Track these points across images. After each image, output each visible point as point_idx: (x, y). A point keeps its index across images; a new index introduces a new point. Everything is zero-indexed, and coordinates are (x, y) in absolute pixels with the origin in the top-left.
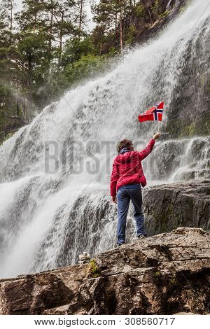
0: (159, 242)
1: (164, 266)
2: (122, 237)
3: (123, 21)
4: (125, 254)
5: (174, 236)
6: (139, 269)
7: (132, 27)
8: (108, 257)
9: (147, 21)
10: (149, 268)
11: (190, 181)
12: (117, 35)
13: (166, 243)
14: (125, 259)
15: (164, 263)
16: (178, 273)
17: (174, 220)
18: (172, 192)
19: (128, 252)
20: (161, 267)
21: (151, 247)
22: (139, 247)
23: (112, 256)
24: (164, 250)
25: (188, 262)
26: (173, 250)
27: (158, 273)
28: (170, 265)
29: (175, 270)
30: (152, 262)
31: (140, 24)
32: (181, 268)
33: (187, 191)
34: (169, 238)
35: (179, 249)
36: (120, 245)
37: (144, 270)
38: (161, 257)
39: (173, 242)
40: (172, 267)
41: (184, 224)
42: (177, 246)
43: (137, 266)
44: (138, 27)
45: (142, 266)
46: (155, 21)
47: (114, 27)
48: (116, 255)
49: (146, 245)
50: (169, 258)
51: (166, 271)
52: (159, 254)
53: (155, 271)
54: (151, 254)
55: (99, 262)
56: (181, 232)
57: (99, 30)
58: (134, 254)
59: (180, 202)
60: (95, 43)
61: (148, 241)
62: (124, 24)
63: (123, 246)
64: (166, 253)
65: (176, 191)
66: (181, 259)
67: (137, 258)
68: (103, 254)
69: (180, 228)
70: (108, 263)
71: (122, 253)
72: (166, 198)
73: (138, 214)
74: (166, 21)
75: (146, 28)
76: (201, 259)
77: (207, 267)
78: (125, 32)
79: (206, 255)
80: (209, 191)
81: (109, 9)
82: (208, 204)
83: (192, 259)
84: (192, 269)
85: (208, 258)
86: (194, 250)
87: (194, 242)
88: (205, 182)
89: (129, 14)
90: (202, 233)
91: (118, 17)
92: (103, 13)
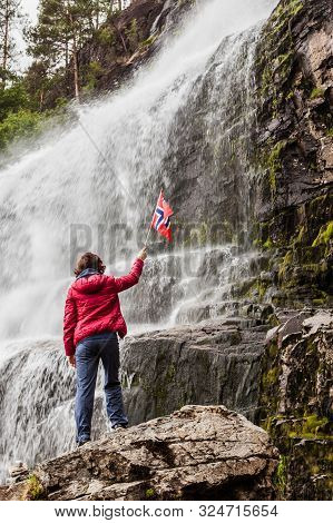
0: (151, 435)
1: (161, 477)
2: (85, 429)
3: (77, 54)
4: (91, 460)
5: (175, 422)
6: (116, 487)
7: (94, 63)
8: (60, 468)
9: (120, 53)
10: (134, 484)
11: (203, 324)
12: (70, 77)
13: (163, 436)
14: (91, 470)
15: (160, 472)
16: (185, 489)
17: (178, 393)
18: (172, 343)
19: (96, 456)
20: (156, 479)
21: (137, 445)
22: (115, 445)
23: (68, 466)
24: (160, 448)
25: (202, 467)
26: (176, 447)
27: (150, 491)
28: (171, 474)
29: (179, 484)
30: (140, 472)
31: (107, 58)
32: (190, 478)
33: (198, 340)
34: (168, 426)
35: (186, 445)
36: (81, 444)
37: (126, 486)
38: (156, 462)
39: (175, 434)
40: (174, 479)
41: (195, 401)
42: (183, 440)
43: (114, 481)
44: (104, 64)
45: (122, 481)
46: (132, 53)
47: (63, 64)
48: (75, 462)
49: (128, 442)
50: (170, 461)
51: (164, 486)
52: (151, 456)
53: (146, 486)
54: (137, 457)
55: (45, 477)
56: (189, 415)
57: (38, 70)
58: (107, 459)
59: (187, 361)
60: (32, 91)
61: (132, 434)
62: (81, 58)
63: (87, 446)
64: (164, 454)
65: (180, 340)
66: (190, 462)
67: (112, 467)
68: (51, 464)
69: (186, 408)
70: (60, 479)
71: (86, 458)
72: (162, 354)
73: (113, 385)
74: (151, 52)
75: (119, 65)
76: (224, 460)
77: (235, 473)
78: (83, 73)
79: (232, 453)
80: (235, 340)
81: (54, 34)
82: (235, 361)
83: (209, 461)
84: (211, 480)
85: (237, 459)
86: (211, 445)
87: (211, 432)
88: (228, 323)
89: (89, 42)
90: (225, 414)
91: (70, 47)
92: (44, 41)
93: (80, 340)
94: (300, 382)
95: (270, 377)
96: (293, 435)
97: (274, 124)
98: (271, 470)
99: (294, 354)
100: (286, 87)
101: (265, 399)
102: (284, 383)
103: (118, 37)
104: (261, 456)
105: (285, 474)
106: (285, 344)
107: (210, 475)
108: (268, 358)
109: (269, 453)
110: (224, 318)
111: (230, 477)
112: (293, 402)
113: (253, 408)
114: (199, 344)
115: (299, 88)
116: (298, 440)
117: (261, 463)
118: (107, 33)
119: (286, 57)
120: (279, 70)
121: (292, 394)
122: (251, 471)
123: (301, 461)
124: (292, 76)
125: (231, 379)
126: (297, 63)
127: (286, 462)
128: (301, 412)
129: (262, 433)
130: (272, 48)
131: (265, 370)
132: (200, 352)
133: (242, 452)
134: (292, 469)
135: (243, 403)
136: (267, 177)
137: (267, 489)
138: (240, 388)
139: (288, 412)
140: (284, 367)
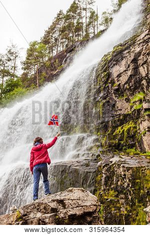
0: (58, 198)
1: (61, 212)
2: (36, 195)
4: (38, 206)
5: (66, 193)
6: (46, 215)
7: (44, 73)
8: (27, 208)
9: (52, 70)
10: (52, 214)
11: (77, 160)
12: (35, 78)
13: (62, 198)
14: (38, 209)
15: (61, 210)
16: (69, 216)
17: (68, 183)
18: (66, 166)
19: (39, 204)
20: (59, 213)
21: (54, 201)
22: (46, 201)
23: (30, 208)
24: (61, 202)
25: (75, 209)
26: (66, 202)
27: (57, 217)
28: (65, 211)
29: (67, 214)
30: (54, 210)
31: (48, 71)
32: (71, 213)
33: (75, 165)
34: (64, 195)
36: (35, 200)
37: (49, 215)
38: (60, 207)
39: (66, 197)
40: (66, 213)
41: (74, 186)
42: (69, 200)
43: (45, 213)
44: (47, 73)
45: (48, 213)
46: (56, 70)
47: (33, 73)
48: (32, 206)
49: (50, 200)
50: (64, 206)
51: (62, 215)
52: (58, 205)
53: (56, 215)
54: (53, 205)
55: (22, 212)
56: (71, 191)
57: (25, 75)
58: (43, 205)
59: (71, 172)
60: (23, 81)
61: (52, 197)
62: (39, 71)
63: (37, 201)
64: (62, 204)
65: (69, 165)
66: (71, 207)
67: (45, 208)
68: (24, 207)
69: (70, 189)
70: (27, 212)
71: (36, 205)
72: (63, 170)
73: (46, 181)
74: (63, 70)
75: (51, 74)
76: (82, 206)
77: (86, 211)
78: (40, 76)
79: (85, 204)
80: (87, 165)
81: (31, 63)
82: (87, 172)
83: (77, 207)
84: (78, 213)
85: (87, 206)
86: (78, 201)
87: (78, 197)
88: (85, 160)
89: (42, 66)
90: (83, 191)
91: (36, 67)
92: (27, 65)
93: (34, 166)
94: (108, 180)
95: (99, 178)
96: (106, 197)
97: (101, 95)
98: (98, 210)
99: (107, 170)
100: (106, 83)
101: (97, 185)
102: (103, 180)
103: (52, 65)
104: (94, 205)
105: (103, 210)
106: (104, 167)
107: (78, 212)
108: (98, 172)
109: (97, 204)
110: (84, 158)
111: (84, 212)
112: (106, 186)
113: (93, 188)
114: (76, 166)
115: (110, 83)
116: (107, 199)
117: (95, 208)
118: (48, 64)
119: (106, 73)
120: (104, 77)
121: (106, 184)
122: (91, 211)
123: (108, 206)
124: (108, 79)
125: (86, 179)
126: (109, 75)
127: (103, 207)
128: (109, 190)
129: (95, 198)
130: (101, 70)
131: (97, 175)
132: (76, 169)
133: (88, 204)
134: (105, 209)
135: (90, 186)
136: (99, 112)
137: (97, 216)
138: (89, 182)
139: (104, 190)
140: (104, 175)
